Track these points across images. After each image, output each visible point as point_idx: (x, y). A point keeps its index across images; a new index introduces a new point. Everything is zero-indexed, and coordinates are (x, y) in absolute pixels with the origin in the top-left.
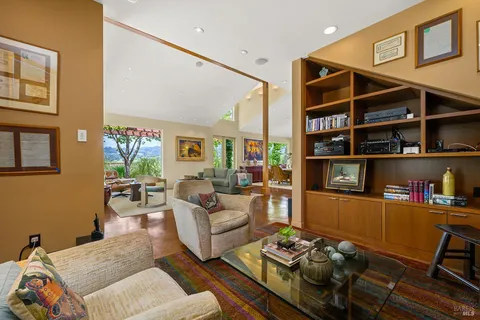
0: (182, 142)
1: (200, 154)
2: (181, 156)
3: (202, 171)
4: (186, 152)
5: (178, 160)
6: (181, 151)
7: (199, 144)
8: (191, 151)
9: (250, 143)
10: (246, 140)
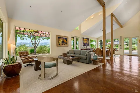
0: (59, 38)
1: (66, 43)
2: (58, 44)
3: (69, 51)
4: (61, 42)
5: (57, 46)
6: (59, 42)
7: (66, 39)
8: (63, 42)
9: (85, 39)
10: (83, 38)
